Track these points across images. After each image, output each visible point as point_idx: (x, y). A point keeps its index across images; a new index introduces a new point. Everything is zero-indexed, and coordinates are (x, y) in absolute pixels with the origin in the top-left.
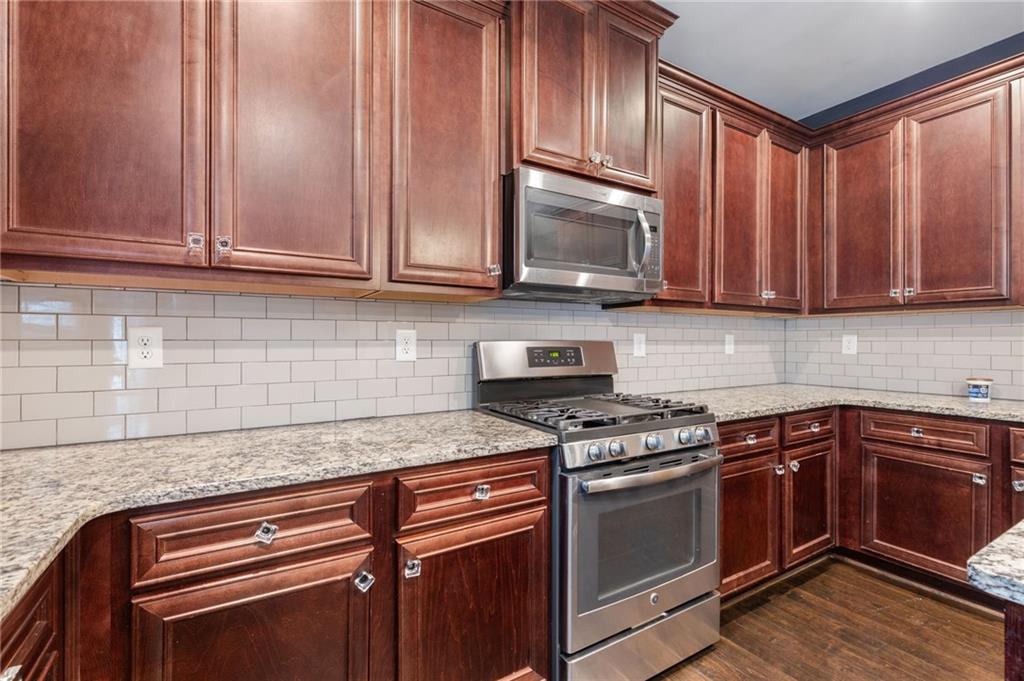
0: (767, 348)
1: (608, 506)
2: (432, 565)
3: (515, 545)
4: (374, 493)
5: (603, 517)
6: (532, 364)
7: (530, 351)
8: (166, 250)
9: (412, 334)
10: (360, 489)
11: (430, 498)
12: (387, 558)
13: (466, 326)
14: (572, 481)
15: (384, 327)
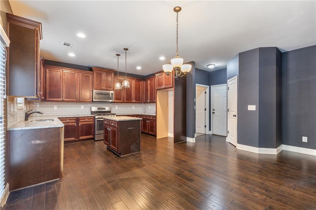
0: (141, 108)
1: (101, 122)
2: (82, 125)
3: (91, 125)
4: (76, 119)
5: (100, 123)
6: (98, 109)
7: (98, 108)
8: (59, 99)
9: (83, 106)
10: (75, 118)
11: (82, 119)
12: (78, 123)
13: (90, 105)
14: (96, 119)
15: (80, 105)
